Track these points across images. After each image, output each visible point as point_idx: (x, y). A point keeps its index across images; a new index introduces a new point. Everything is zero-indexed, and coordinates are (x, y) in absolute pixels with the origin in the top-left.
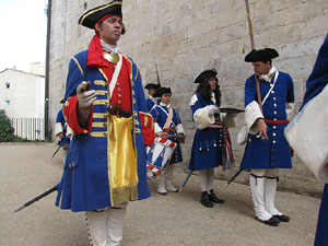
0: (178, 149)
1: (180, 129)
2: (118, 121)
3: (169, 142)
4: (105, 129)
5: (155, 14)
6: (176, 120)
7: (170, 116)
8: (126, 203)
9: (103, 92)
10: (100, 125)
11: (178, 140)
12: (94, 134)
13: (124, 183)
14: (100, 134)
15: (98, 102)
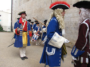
0: (40, 36)
1: (41, 32)
2: (25, 33)
3: (38, 34)
4: (22, 34)
5: (38, 3)
6: (40, 30)
7: (39, 29)
8: (26, 47)
9: (22, 28)
10: (21, 33)
11: (40, 34)
12: (20, 35)
13: (25, 43)
14: (21, 35)
15: (21, 30)
